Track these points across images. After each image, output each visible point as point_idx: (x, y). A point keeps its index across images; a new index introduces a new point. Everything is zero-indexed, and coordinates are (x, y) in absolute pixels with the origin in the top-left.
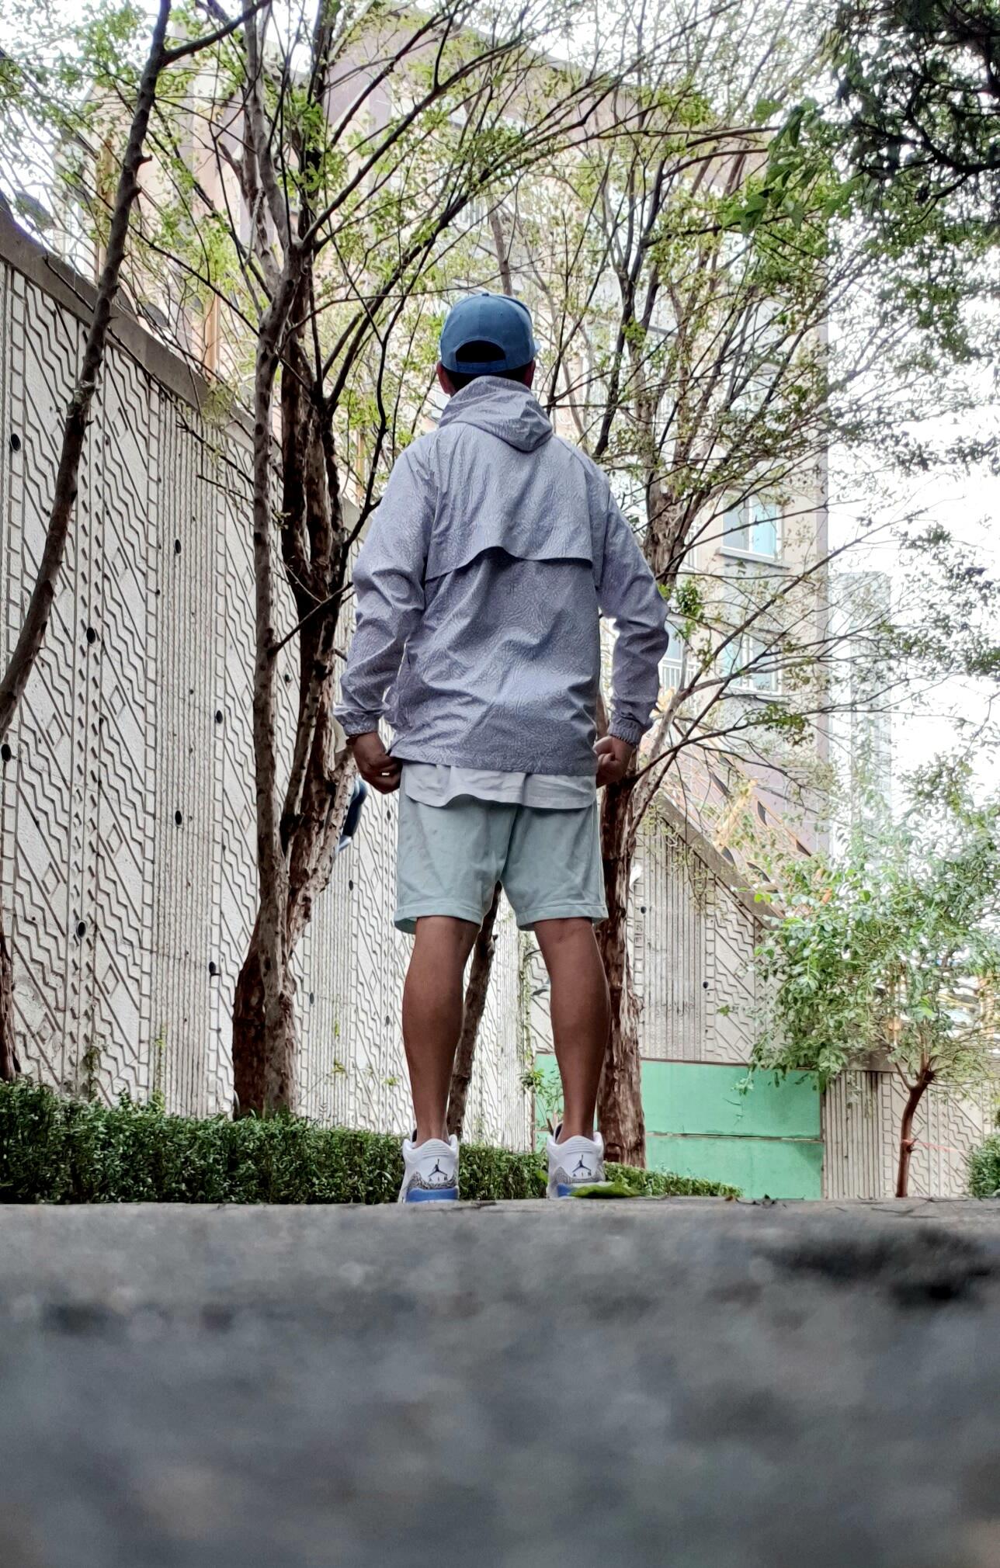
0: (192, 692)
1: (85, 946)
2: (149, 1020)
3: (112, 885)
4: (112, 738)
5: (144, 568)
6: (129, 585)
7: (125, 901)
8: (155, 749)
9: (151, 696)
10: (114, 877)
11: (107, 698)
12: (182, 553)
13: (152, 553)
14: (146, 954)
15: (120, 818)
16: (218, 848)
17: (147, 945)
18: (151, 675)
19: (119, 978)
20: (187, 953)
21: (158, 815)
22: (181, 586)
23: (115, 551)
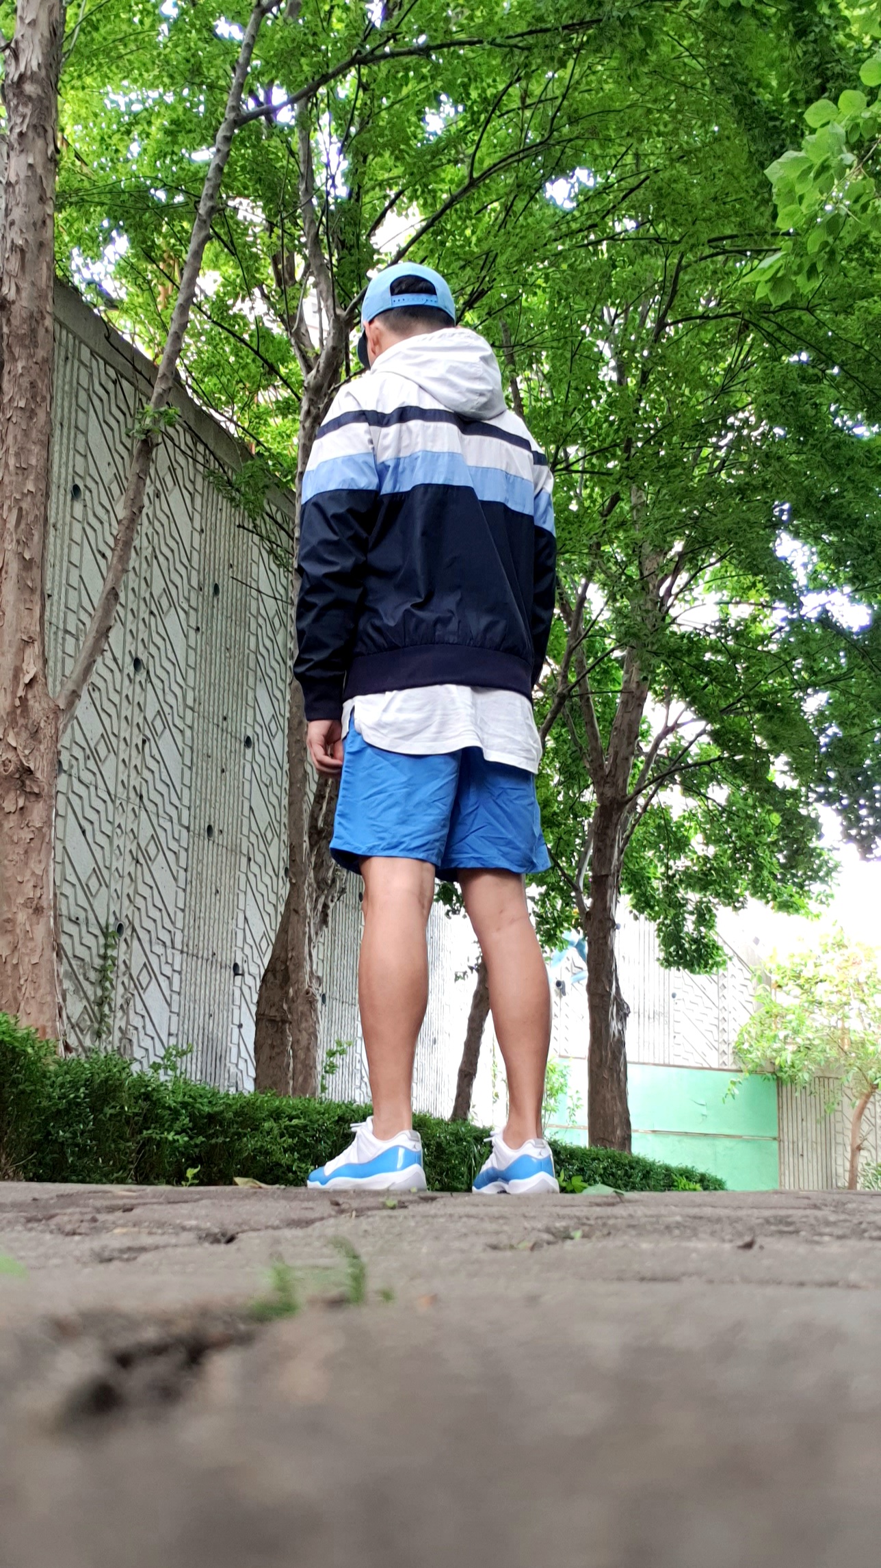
0: (225, 719)
1: (123, 946)
2: (178, 1015)
3: (149, 890)
4: (153, 757)
5: (185, 606)
6: (172, 622)
7: (161, 906)
8: (191, 768)
9: (189, 722)
10: (151, 883)
11: (150, 720)
12: (220, 595)
13: (193, 595)
14: (177, 953)
15: (159, 830)
16: (244, 860)
17: (178, 945)
18: (190, 702)
19: (152, 974)
20: (214, 954)
21: (192, 828)
22: (219, 624)
23: (161, 591)
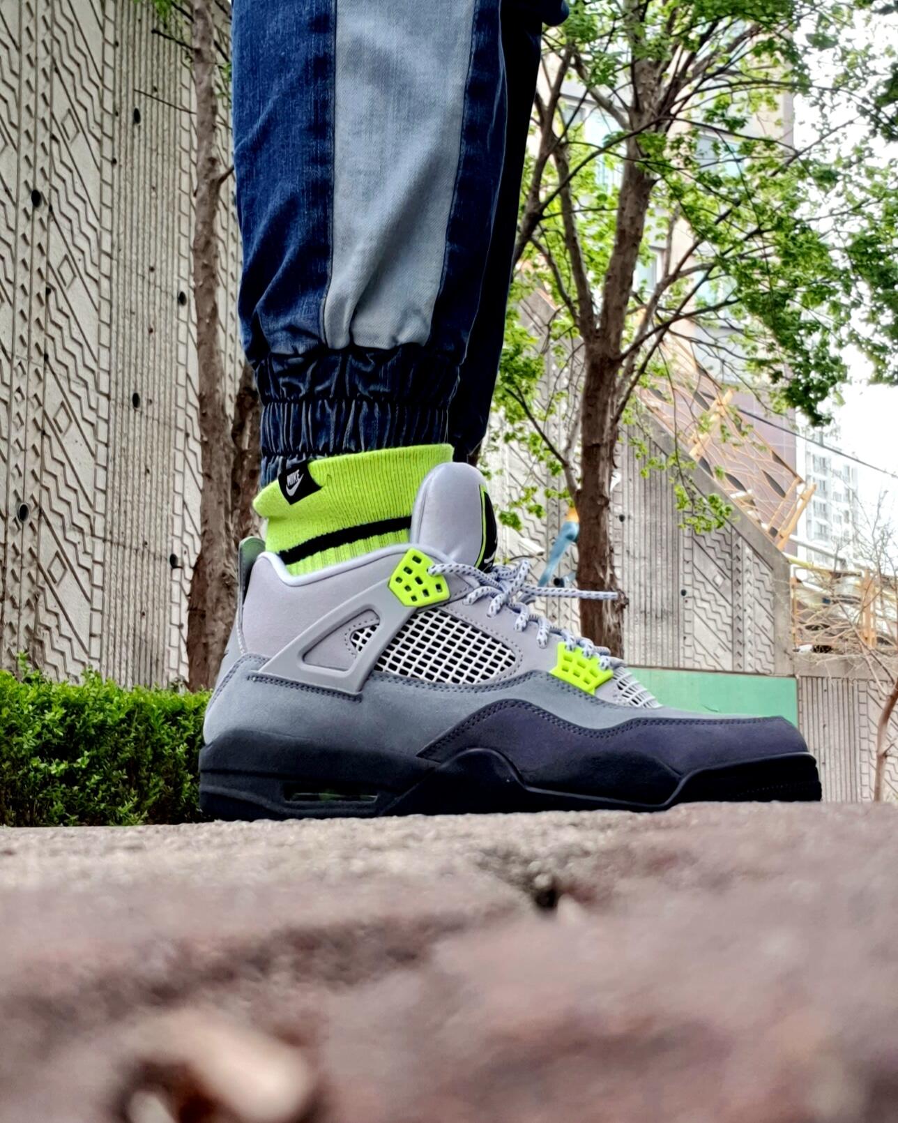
0: (152, 269)
1: (28, 531)
2: (102, 612)
3: (59, 468)
4: (60, 310)
5: (98, 133)
6: (81, 151)
7: (75, 485)
8: (109, 326)
9: (105, 270)
10: (62, 458)
11: (55, 267)
12: (142, 123)
13: (107, 121)
14: (99, 543)
15: (70, 398)
16: (181, 436)
17: (99, 532)
18: (106, 247)
19: (66, 565)
20: (145, 543)
21: (113, 396)
22: (140, 157)
23: (64, 112)
